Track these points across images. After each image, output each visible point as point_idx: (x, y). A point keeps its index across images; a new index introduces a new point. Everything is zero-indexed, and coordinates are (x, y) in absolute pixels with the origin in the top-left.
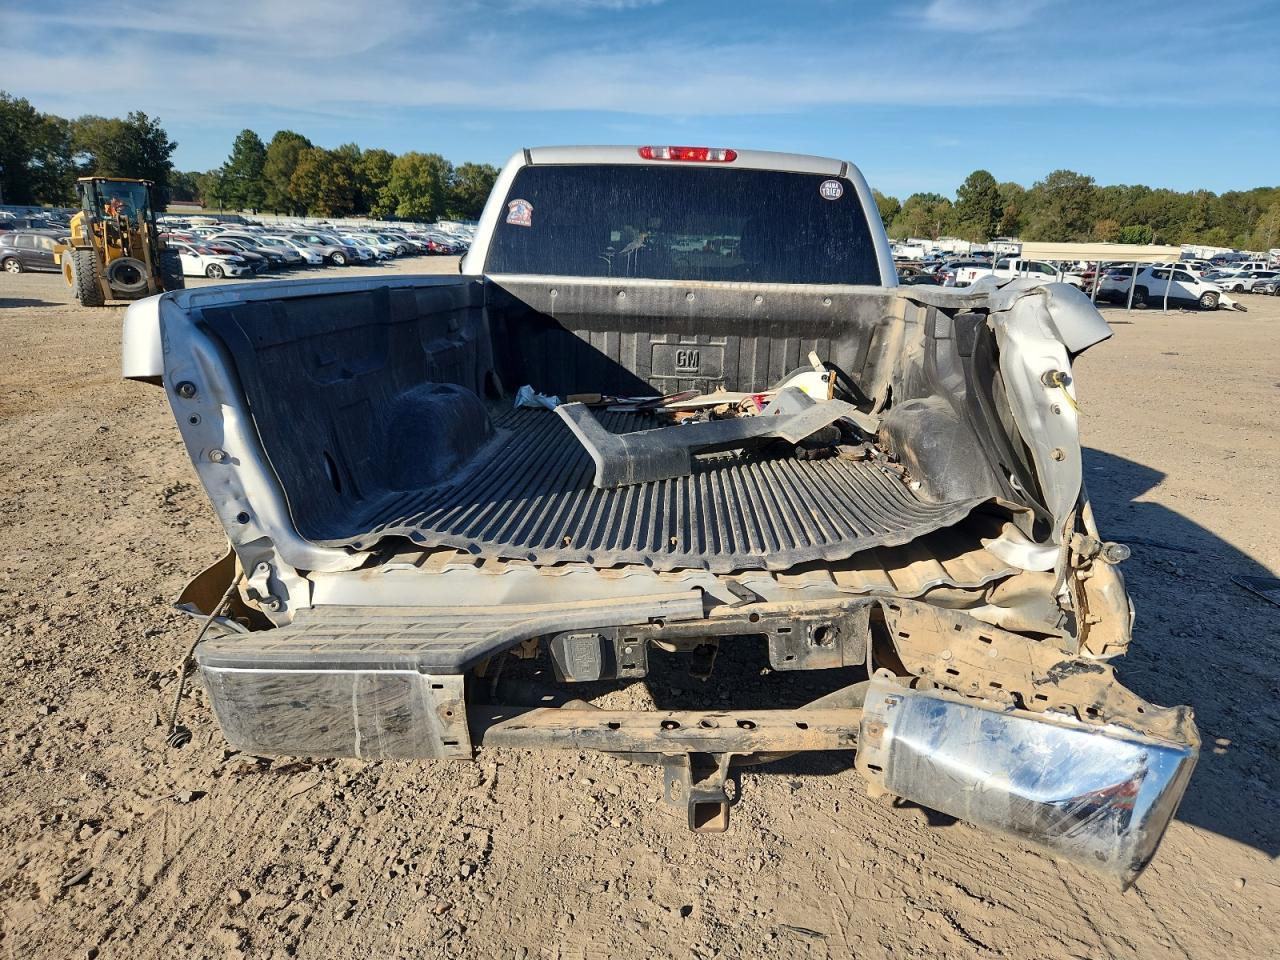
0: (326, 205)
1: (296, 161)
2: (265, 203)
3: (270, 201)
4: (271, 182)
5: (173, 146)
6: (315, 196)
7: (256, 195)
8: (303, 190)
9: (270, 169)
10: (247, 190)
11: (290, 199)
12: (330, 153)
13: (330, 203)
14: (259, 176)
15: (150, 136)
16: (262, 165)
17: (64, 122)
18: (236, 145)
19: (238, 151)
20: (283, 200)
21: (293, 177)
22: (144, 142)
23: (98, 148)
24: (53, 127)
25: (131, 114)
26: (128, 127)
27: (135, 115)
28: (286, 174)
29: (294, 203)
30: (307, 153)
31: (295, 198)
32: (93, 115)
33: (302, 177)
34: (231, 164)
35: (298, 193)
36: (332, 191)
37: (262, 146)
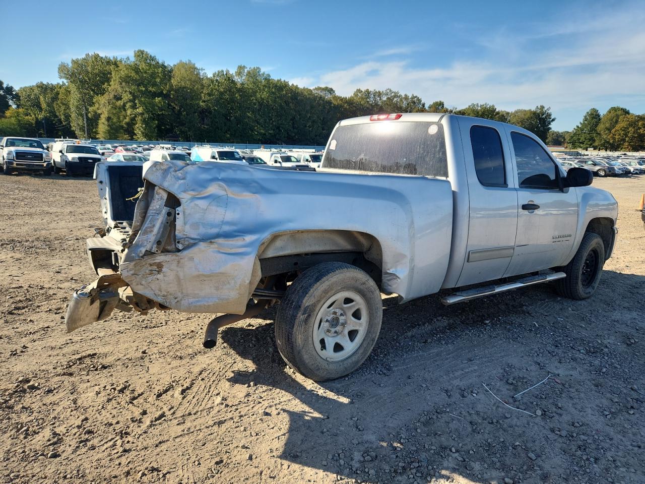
0: (629, 145)
1: (617, 122)
2: (594, 144)
3: (596, 144)
4: (599, 134)
5: (553, 120)
6: (624, 140)
7: (589, 141)
8: (617, 137)
9: (601, 127)
10: (585, 139)
11: (608, 142)
12: (638, 116)
13: (632, 144)
14: (594, 131)
15: (544, 116)
16: (596, 126)
17: (508, 113)
18: (585, 117)
19: (586, 119)
20: (604, 143)
21: (613, 131)
22: (540, 119)
23: (519, 123)
24: (503, 116)
25: (537, 107)
26: (534, 113)
27: (539, 107)
28: (609, 130)
29: (610, 144)
30: (624, 118)
31: (611, 141)
32: (521, 109)
33: (618, 130)
34: (580, 126)
35: (614, 138)
36: (635, 137)
37: (599, 116)
